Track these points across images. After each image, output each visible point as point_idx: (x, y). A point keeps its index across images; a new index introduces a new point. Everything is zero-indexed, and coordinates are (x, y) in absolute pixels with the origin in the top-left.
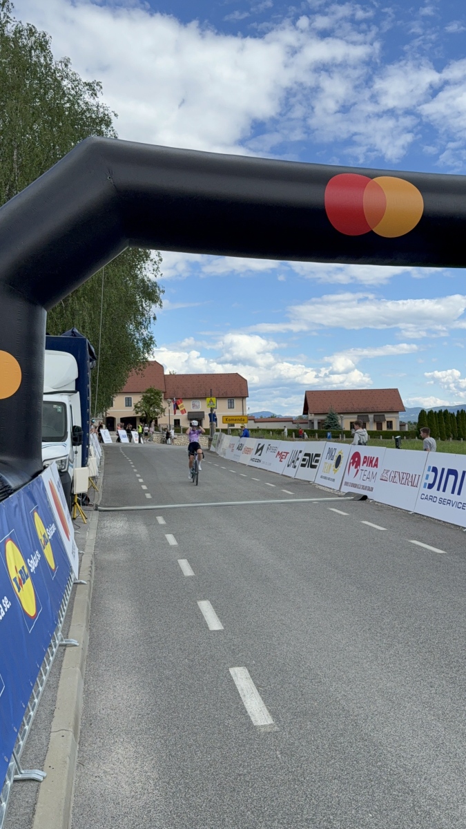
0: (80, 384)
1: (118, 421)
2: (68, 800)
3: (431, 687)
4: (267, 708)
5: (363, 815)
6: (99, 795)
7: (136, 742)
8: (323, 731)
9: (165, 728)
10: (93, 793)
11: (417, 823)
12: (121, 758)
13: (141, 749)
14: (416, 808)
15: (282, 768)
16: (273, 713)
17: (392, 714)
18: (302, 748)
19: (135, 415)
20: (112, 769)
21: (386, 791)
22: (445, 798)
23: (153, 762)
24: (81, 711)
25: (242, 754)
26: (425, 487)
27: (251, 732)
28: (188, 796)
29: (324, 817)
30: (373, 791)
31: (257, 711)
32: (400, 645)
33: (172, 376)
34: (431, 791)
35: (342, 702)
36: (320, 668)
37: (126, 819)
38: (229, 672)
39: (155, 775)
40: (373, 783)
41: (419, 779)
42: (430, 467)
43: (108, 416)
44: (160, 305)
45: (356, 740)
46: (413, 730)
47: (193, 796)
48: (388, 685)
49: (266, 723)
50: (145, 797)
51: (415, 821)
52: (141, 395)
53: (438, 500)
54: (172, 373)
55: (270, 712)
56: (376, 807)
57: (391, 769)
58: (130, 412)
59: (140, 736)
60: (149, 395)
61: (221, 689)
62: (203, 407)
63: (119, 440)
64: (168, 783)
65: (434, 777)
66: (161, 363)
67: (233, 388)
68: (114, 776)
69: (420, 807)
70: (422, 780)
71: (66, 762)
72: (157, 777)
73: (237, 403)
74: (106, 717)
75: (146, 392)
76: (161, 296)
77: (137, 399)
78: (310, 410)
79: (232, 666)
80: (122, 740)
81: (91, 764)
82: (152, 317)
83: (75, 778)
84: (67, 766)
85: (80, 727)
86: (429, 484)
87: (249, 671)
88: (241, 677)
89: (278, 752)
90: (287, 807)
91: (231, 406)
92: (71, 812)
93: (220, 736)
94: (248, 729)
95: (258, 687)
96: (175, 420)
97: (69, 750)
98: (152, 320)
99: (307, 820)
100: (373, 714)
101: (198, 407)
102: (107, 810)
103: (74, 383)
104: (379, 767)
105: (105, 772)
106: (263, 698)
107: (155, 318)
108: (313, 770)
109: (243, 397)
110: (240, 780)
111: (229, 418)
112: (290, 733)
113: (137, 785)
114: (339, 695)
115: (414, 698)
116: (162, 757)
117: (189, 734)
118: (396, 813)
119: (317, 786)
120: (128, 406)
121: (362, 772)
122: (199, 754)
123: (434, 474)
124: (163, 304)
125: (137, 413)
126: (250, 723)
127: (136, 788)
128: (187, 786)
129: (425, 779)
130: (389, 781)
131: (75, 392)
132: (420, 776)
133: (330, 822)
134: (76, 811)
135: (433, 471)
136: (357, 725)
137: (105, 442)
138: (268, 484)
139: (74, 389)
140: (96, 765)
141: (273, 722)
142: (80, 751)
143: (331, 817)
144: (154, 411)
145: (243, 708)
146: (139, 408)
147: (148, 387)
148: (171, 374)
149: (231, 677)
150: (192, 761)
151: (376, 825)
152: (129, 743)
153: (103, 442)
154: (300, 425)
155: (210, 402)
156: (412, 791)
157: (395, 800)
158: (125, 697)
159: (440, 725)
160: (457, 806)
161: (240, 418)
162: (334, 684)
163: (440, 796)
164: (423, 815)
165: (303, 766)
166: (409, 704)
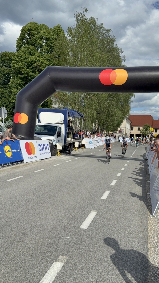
58: (139, 133)
75: (144, 126)
77: (141, 128)
98: (131, 102)
107: (132, 101)
146: (142, 131)
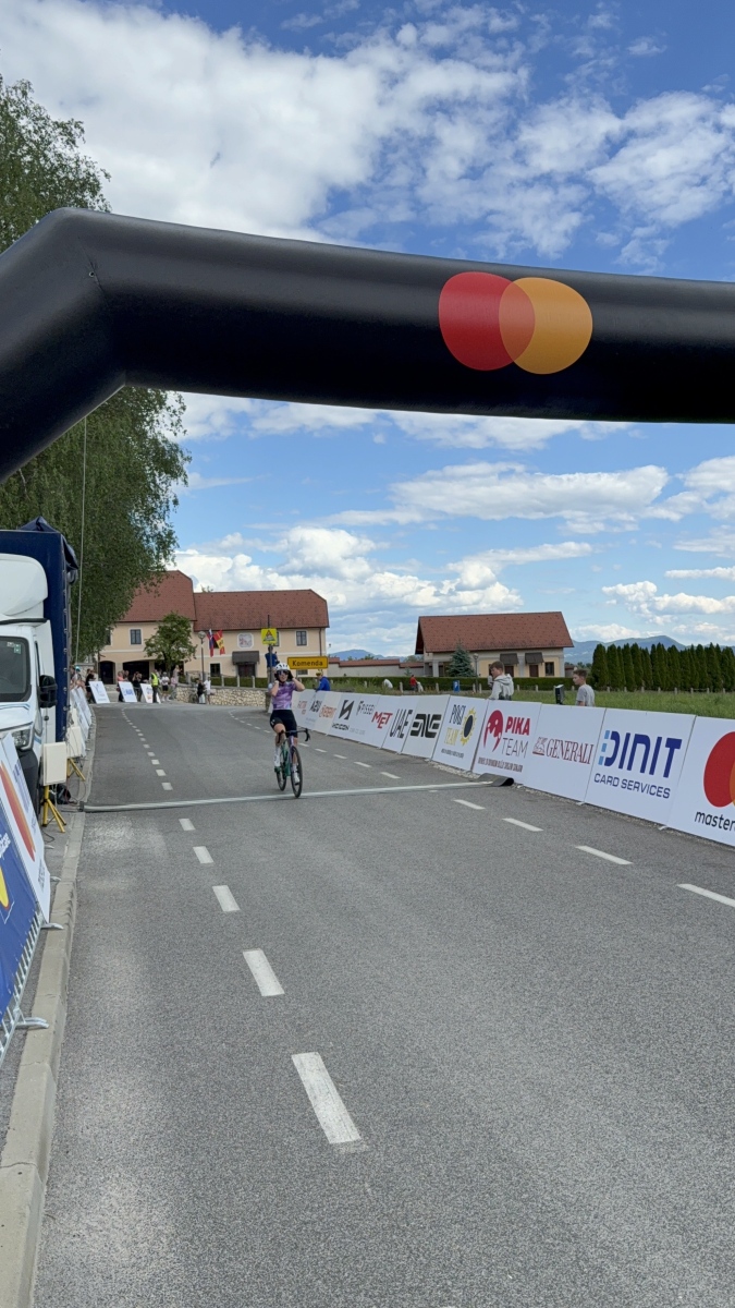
0: (52, 608)
1: (119, 668)
2: (27, 1274)
3: (607, 1073)
4: (351, 1115)
5: (499, 1277)
6: (78, 1265)
7: (139, 1178)
8: (438, 1149)
9: (187, 1153)
10: (68, 1261)
11: (583, 1285)
12: (114, 1203)
13: (147, 1189)
14: (581, 1263)
15: (373, 1209)
16: (361, 1124)
17: (546, 1117)
18: (403, 1176)
19: (147, 658)
20: (101, 1222)
21: (535, 1239)
22: (626, 1245)
23: (167, 1208)
24: (51, 1132)
25: (309, 1190)
26: (600, 763)
27: (325, 1155)
28: (222, 1260)
29: (437, 1283)
30: (515, 1241)
31: (335, 1121)
32: (560, 1009)
33: (208, 596)
34: (604, 1235)
35: (468, 1101)
36: (436, 1049)
37: (122, 1301)
38: (291, 1061)
39: (169, 1229)
40: (515, 1227)
41: (586, 1217)
42: (607, 732)
43: (102, 659)
44: (186, 482)
45: (490, 1161)
46: (579, 1142)
47: (230, 1259)
48: (540, 1072)
49: (349, 1140)
50: (153, 1265)
51: (579, 1283)
52: (157, 626)
53: (620, 784)
54: (206, 590)
55: (355, 1120)
56: (519, 1264)
57: (543, 1204)
58: (138, 653)
59: (147, 1169)
60: (169, 625)
61: (277, 1088)
62: (256, 643)
63: (121, 698)
64: (191, 1241)
65: (610, 1213)
66: (188, 575)
67: (305, 614)
68: (104, 1232)
69: (586, 1261)
70: (591, 1218)
71: (24, 1215)
72: (173, 1231)
73: (311, 637)
74: (92, 1140)
75: (164, 621)
76: (186, 466)
77: (149, 632)
78: (427, 646)
79: (296, 1052)
80: (117, 1175)
81: (67, 1215)
82: (171, 500)
83: (39, 1241)
84: (26, 1221)
85: (49, 1157)
86: (607, 759)
87: (324, 1059)
88: (311, 1069)
89: (367, 1185)
90: (381, 1270)
91: (302, 642)
92: (32, 1294)
93: (276, 1162)
94: (321, 1150)
95: (337, 1082)
96: (212, 666)
97: (29, 1194)
99: (410, 1288)
100: (516, 1119)
101: (249, 644)
102: (91, 1288)
103: (42, 606)
104: (524, 1201)
105: (89, 1228)
106: (344, 1101)
107: (176, 502)
108: (421, 1210)
109: (321, 626)
110: (306, 1231)
111: (298, 660)
112: (386, 1153)
113: (141, 1246)
114: (464, 1091)
115: (581, 1092)
116: (182, 1199)
117: (225, 1162)
118: (550, 1271)
119: (428, 1235)
120: (136, 643)
121: (497, 1211)
122: (242, 1193)
123: (614, 742)
124: (188, 480)
125: (150, 654)
126: (324, 1140)
127: (139, 1250)
128: (221, 1244)
129: (596, 1217)
130: (539, 1222)
131: (43, 621)
132: (588, 1213)
133: (446, 1291)
134: (41, 1292)
135: (612, 738)
136: (491, 1138)
137: (98, 702)
138: (359, 763)
139: (42, 617)
140: (75, 1217)
141: (359, 1137)
142: (49, 1195)
143: (449, 1283)
144: (178, 652)
145: (313, 1117)
146: (152, 646)
147: (168, 613)
148: (204, 592)
149: (295, 1069)
150: (230, 1204)
151: (519, 1291)
152: (129, 1179)
153: (95, 702)
154: (411, 671)
155: (267, 635)
156: (575, 1236)
157: (550, 1252)
158: (123, 1106)
159: (620, 1133)
160: (644, 1257)
161: (315, 660)
162: (457, 1073)
163: (618, 1243)
164: (592, 1273)
165: (406, 1205)
166: (572, 1102)
